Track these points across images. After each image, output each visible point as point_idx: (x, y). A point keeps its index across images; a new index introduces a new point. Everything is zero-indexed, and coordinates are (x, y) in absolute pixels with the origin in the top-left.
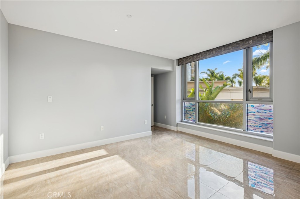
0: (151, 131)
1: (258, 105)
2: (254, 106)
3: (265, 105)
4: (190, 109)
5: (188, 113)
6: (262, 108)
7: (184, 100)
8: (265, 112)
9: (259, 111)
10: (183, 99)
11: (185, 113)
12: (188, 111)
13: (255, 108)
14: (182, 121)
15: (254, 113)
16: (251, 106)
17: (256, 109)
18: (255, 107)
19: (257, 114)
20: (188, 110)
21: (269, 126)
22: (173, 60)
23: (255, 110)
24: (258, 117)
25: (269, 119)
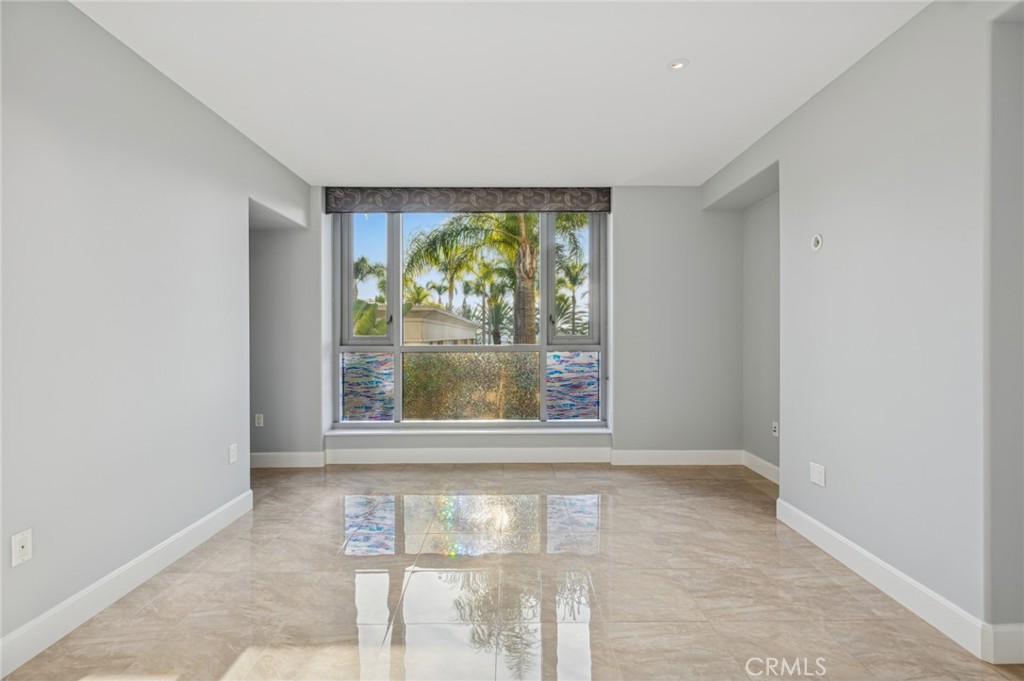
0: (250, 492)
1: (567, 354)
2: (559, 357)
3: (582, 354)
4: (367, 376)
5: (357, 394)
6: (577, 360)
7: (341, 345)
8: (582, 368)
9: (570, 368)
10: (338, 343)
11: (345, 395)
12: (358, 384)
13: (562, 361)
14: (335, 424)
15: (561, 373)
16: (555, 356)
17: (564, 364)
18: (562, 359)
19: (566, 375)
20: (360, 381)
21: (587, 400)
22: (307, 184)
23: (561, 367)
24: (567, 383)
25: (589, 384)
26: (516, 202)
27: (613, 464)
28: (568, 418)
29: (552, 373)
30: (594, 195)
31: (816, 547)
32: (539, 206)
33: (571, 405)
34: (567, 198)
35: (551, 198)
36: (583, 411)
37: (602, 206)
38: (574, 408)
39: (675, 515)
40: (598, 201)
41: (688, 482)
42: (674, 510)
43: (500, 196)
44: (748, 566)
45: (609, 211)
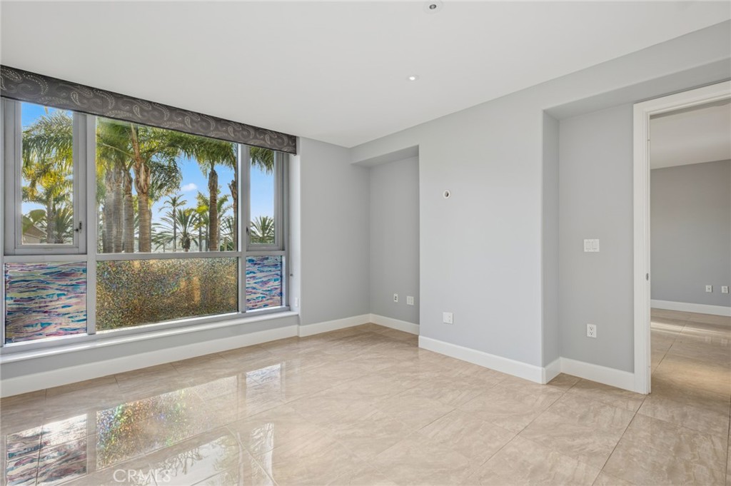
26: (226, 132)
27: (301, 336)
28: (260, 307)
29: (248, 274)
30: (286, 139)
31: (448, 357)
32: (246, 140)
33: (262, 297)
34: (267, 138)
35: (255, 135)
36: (270, 301)
37: (291, 149)
38: (264, 299)
39: (373, 359)
40: (288, 145)
41: (356, 338)
42: (369, 356)
43: (213, 123)
44: (437, 375)
45: (295, 153)
